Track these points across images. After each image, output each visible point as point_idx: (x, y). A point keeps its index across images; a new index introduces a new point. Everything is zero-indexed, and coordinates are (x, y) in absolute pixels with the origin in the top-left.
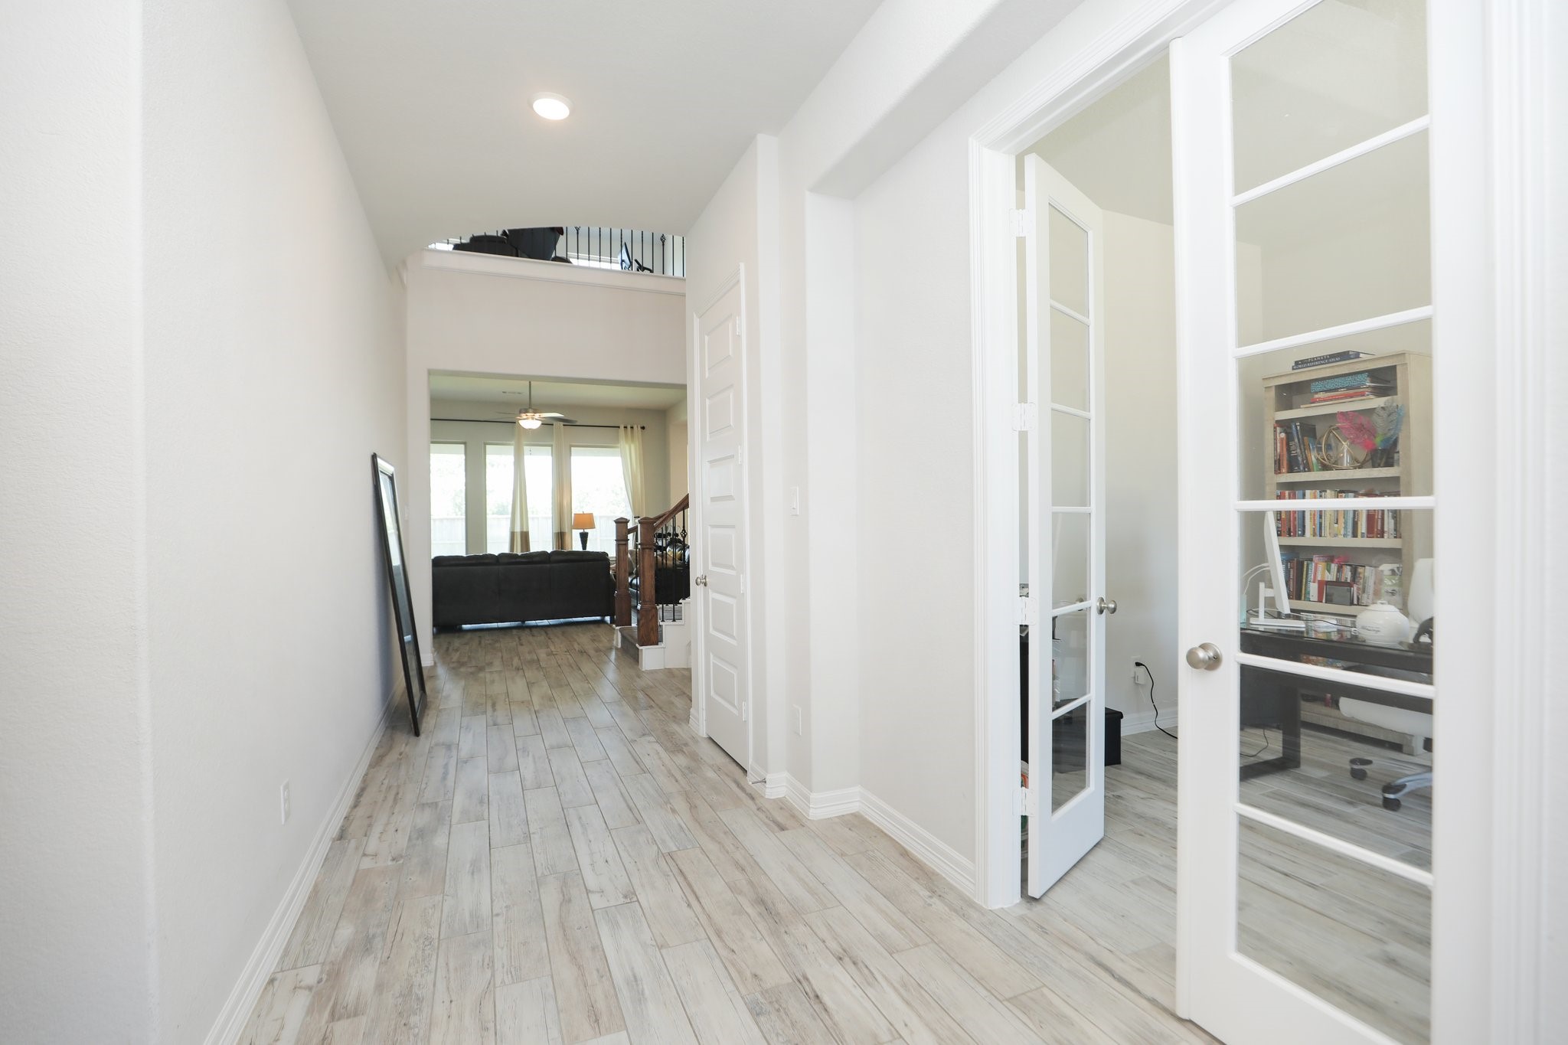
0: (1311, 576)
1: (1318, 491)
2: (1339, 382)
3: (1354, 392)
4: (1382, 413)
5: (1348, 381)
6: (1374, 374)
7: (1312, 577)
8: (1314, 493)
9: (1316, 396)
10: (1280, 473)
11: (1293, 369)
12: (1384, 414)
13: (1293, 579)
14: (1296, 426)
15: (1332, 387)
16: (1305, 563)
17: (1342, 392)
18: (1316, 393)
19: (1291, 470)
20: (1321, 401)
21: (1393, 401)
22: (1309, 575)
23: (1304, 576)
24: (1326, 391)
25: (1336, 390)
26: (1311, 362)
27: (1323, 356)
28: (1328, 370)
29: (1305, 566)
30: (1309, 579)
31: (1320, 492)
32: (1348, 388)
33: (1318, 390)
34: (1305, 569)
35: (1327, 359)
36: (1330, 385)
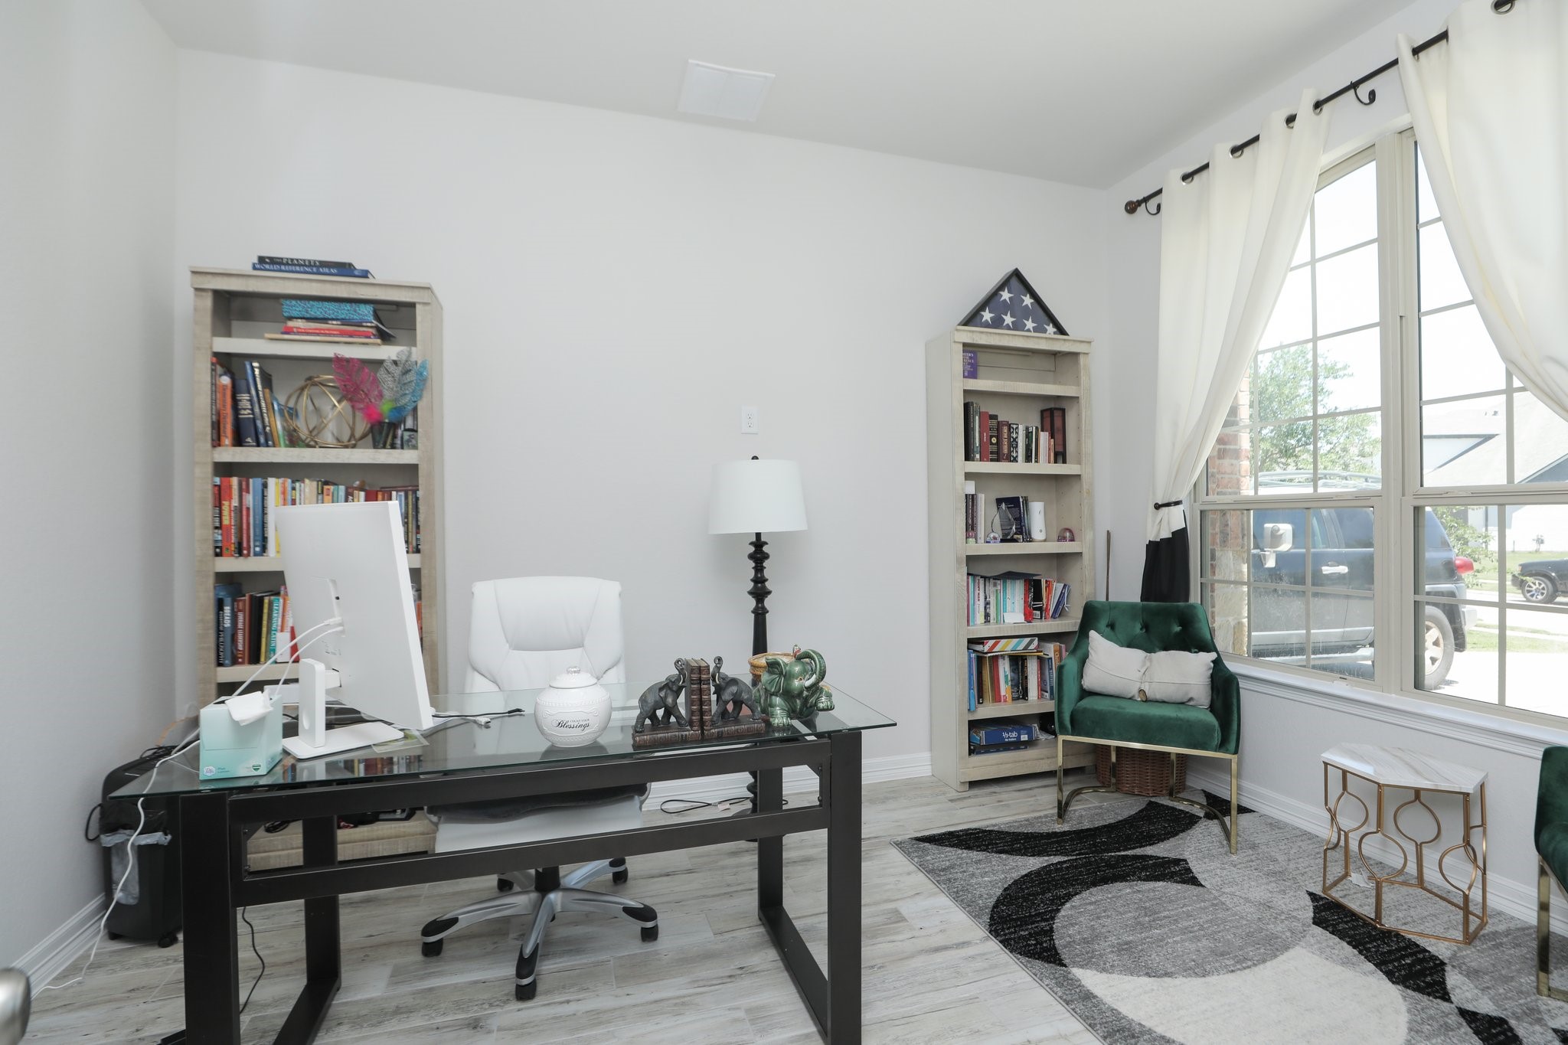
0: (277, 621)
1: (289, 481)
2: (330, 309)
3: (351, 328)
4: (392, 368)
5: (345, 310)
6: (381, 308)
7: (280, 623)
8: (284, 483)
9: (291, 324)
10: (219, 445)
11: (254, 268)
12: (397, 371)
13: (244, 630)
14: (253, 368)
15: (319, 314)
16: (266, 600)
17: (334, 325)
18: (291, 318)
19: (239, 441)
20: (299, 333)
21: (410, 353)
22: (274, 620)
23: (265, 623)
24: (308, 319)
25: (325, 320)
26: (287, 264)
27: (309, 261)
28: (314, 285)
29: (266, 606)
30: (274, 626)
31: (293, 482)
32: (345, 322)
33: (295, 314)
34: (266, 611)
35: (315, 266)
36: (317, 310)
